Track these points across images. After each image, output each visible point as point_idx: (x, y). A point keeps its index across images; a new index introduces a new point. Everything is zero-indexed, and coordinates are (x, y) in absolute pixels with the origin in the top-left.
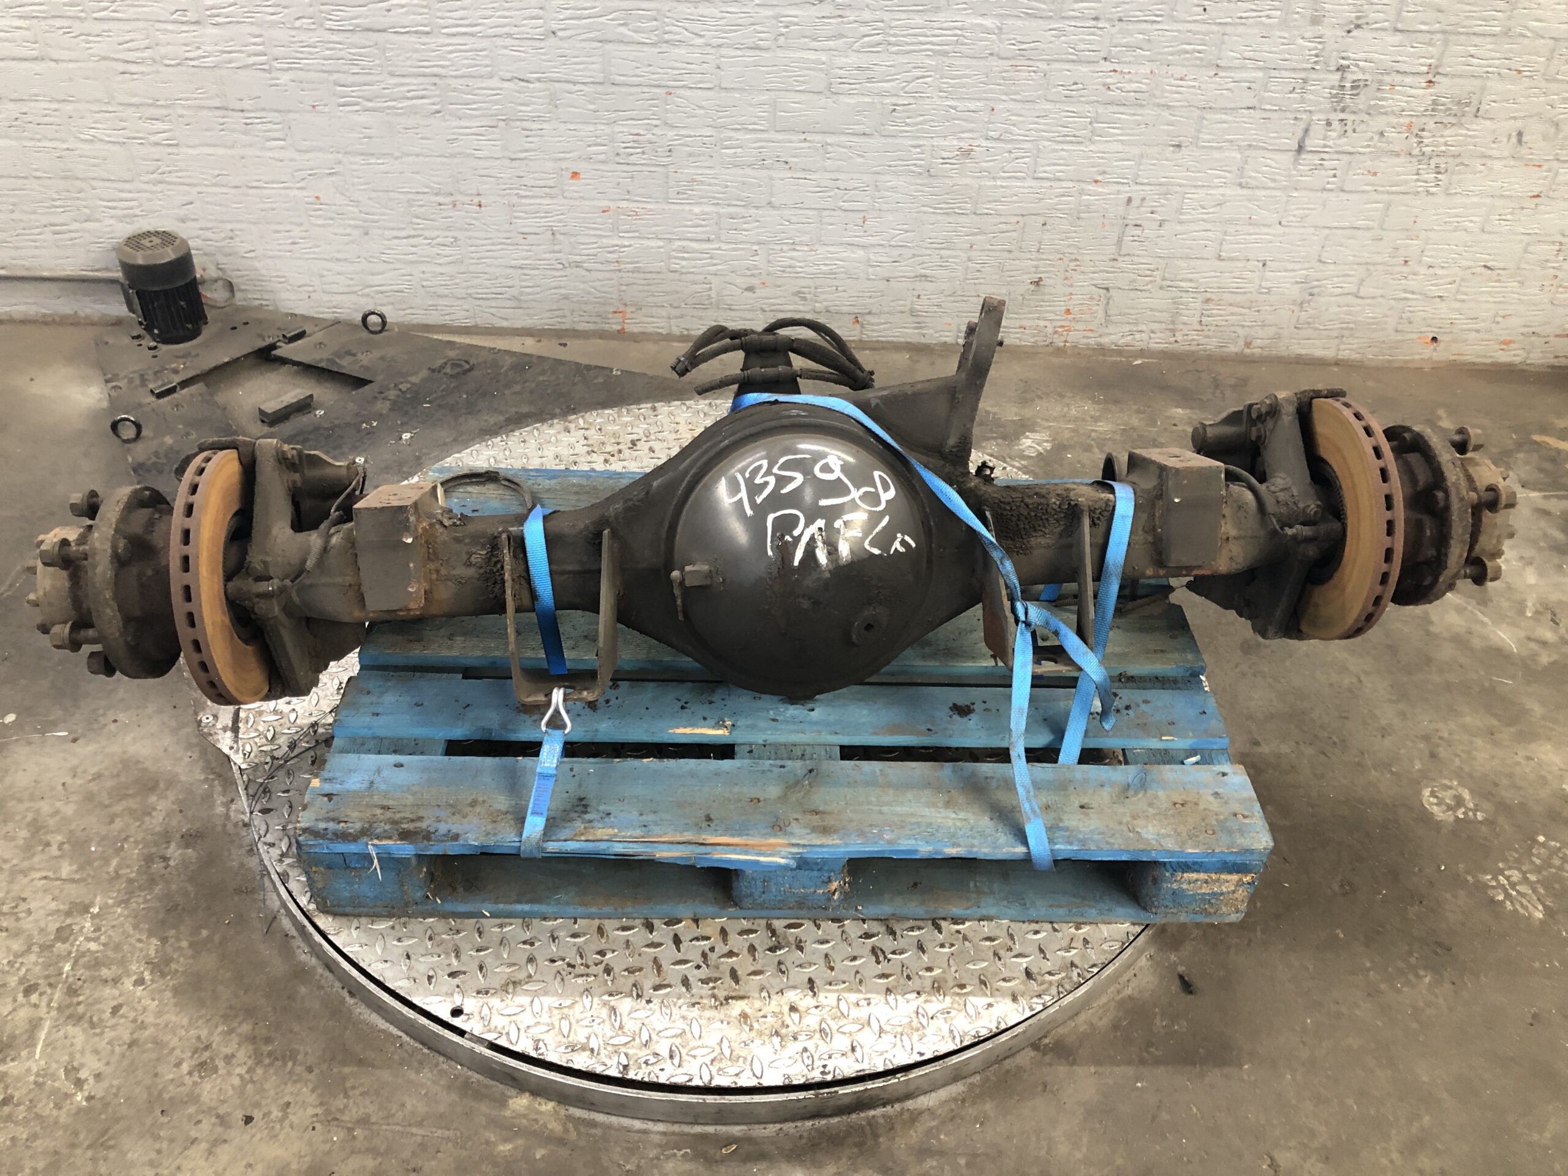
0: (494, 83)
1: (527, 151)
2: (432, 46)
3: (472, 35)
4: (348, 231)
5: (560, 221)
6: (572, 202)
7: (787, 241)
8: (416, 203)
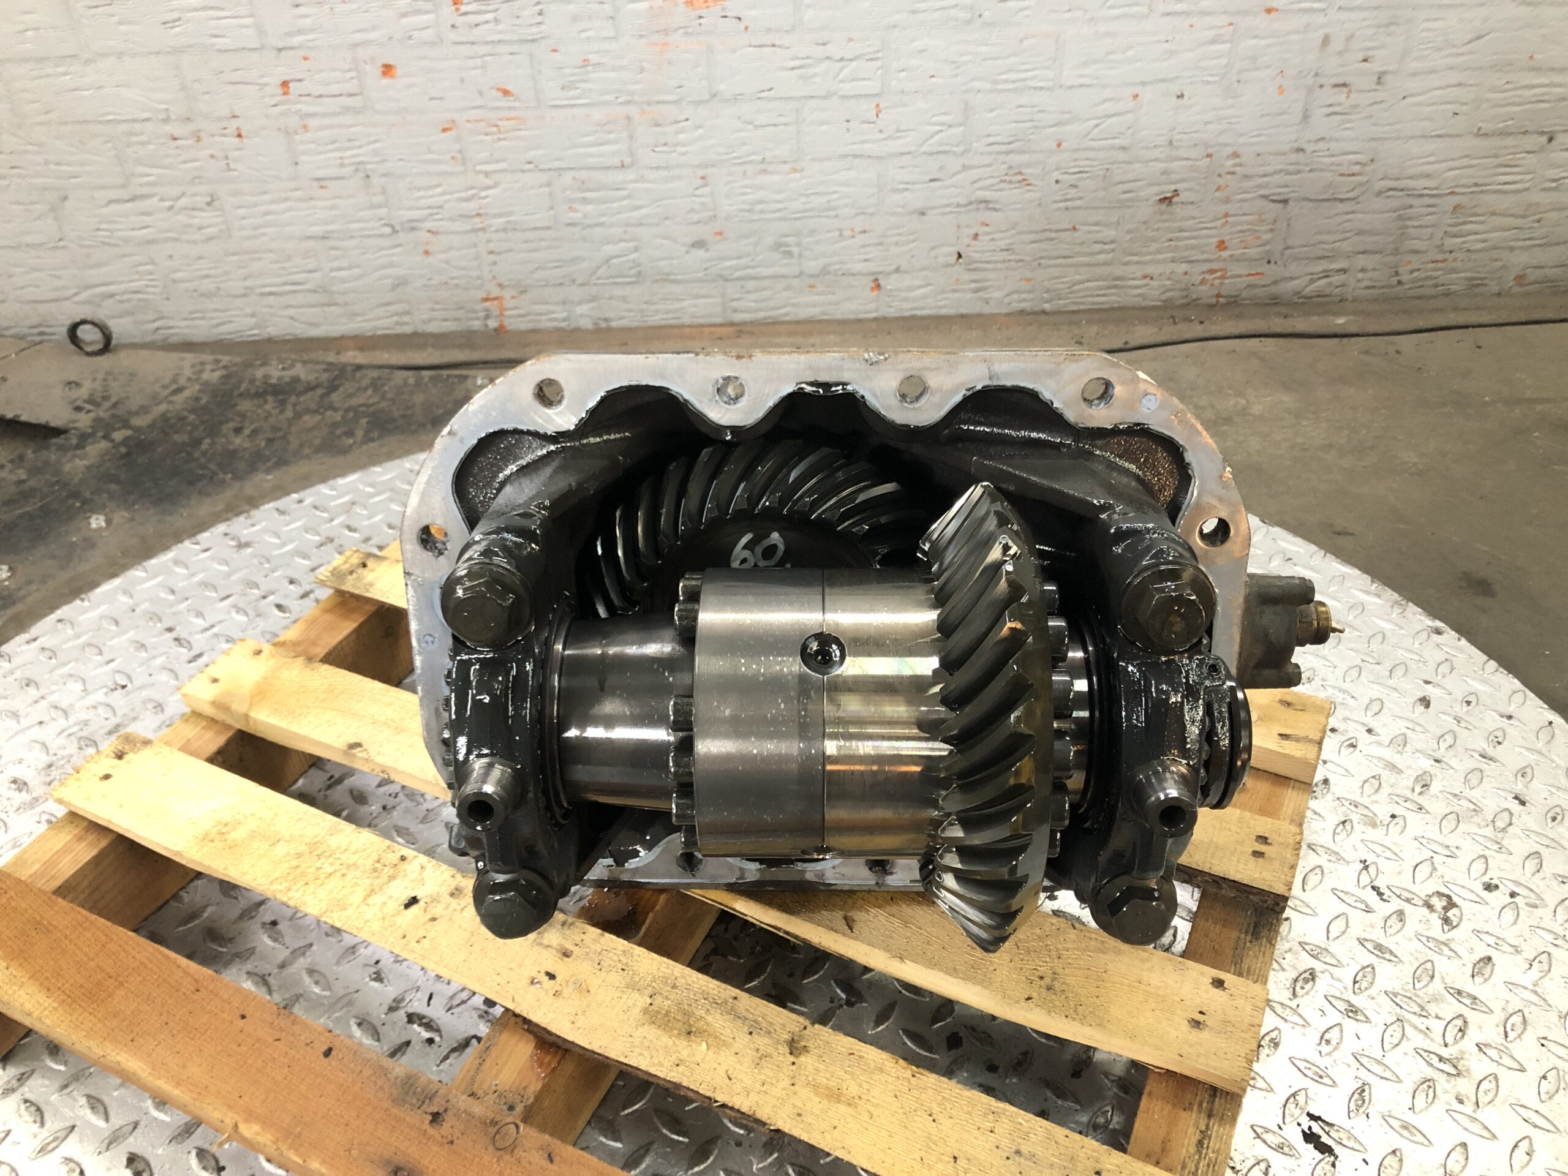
5: (375, 153)
6: (391, 119)
7: (753, 157)
8: (134, 139)
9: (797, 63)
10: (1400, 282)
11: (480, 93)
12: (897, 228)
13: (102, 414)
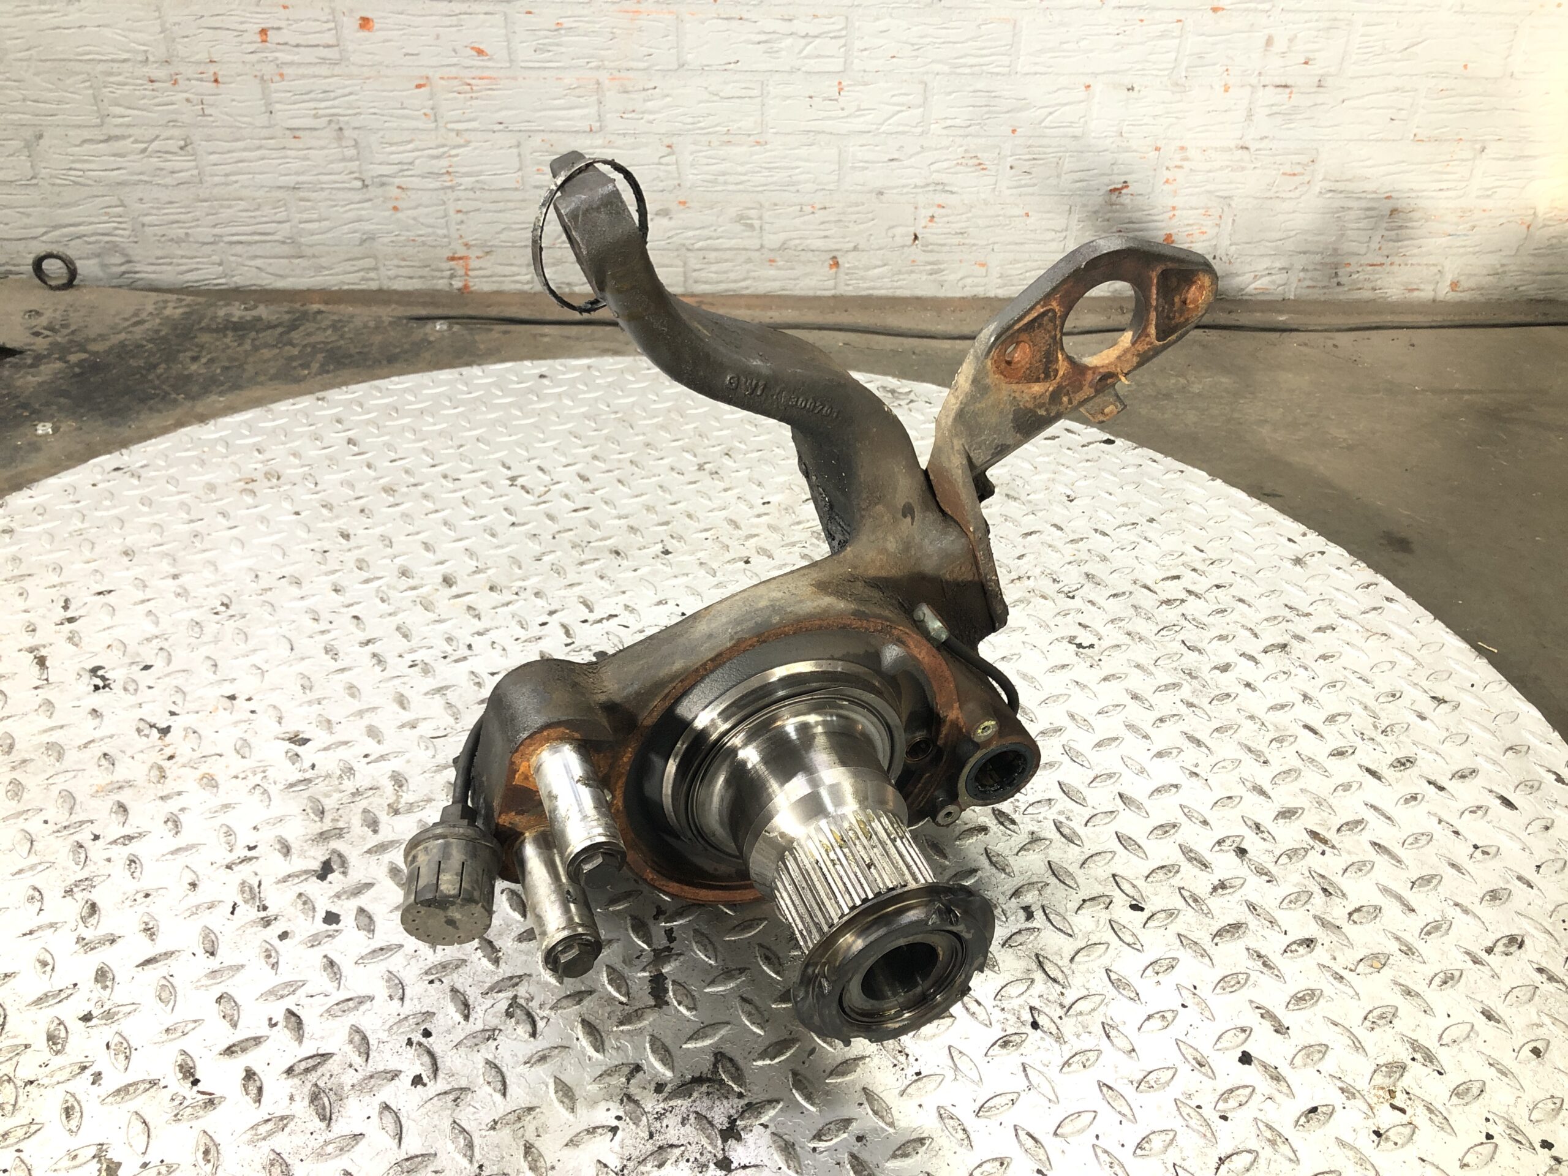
5: (349, 106)
6: (366, 72)
7: (718, 129)
8: (112, 79)
9: (763, 37)
10: (1339, 284)
11: (454, 50)
12: (857, 205)
13: (59, 340)
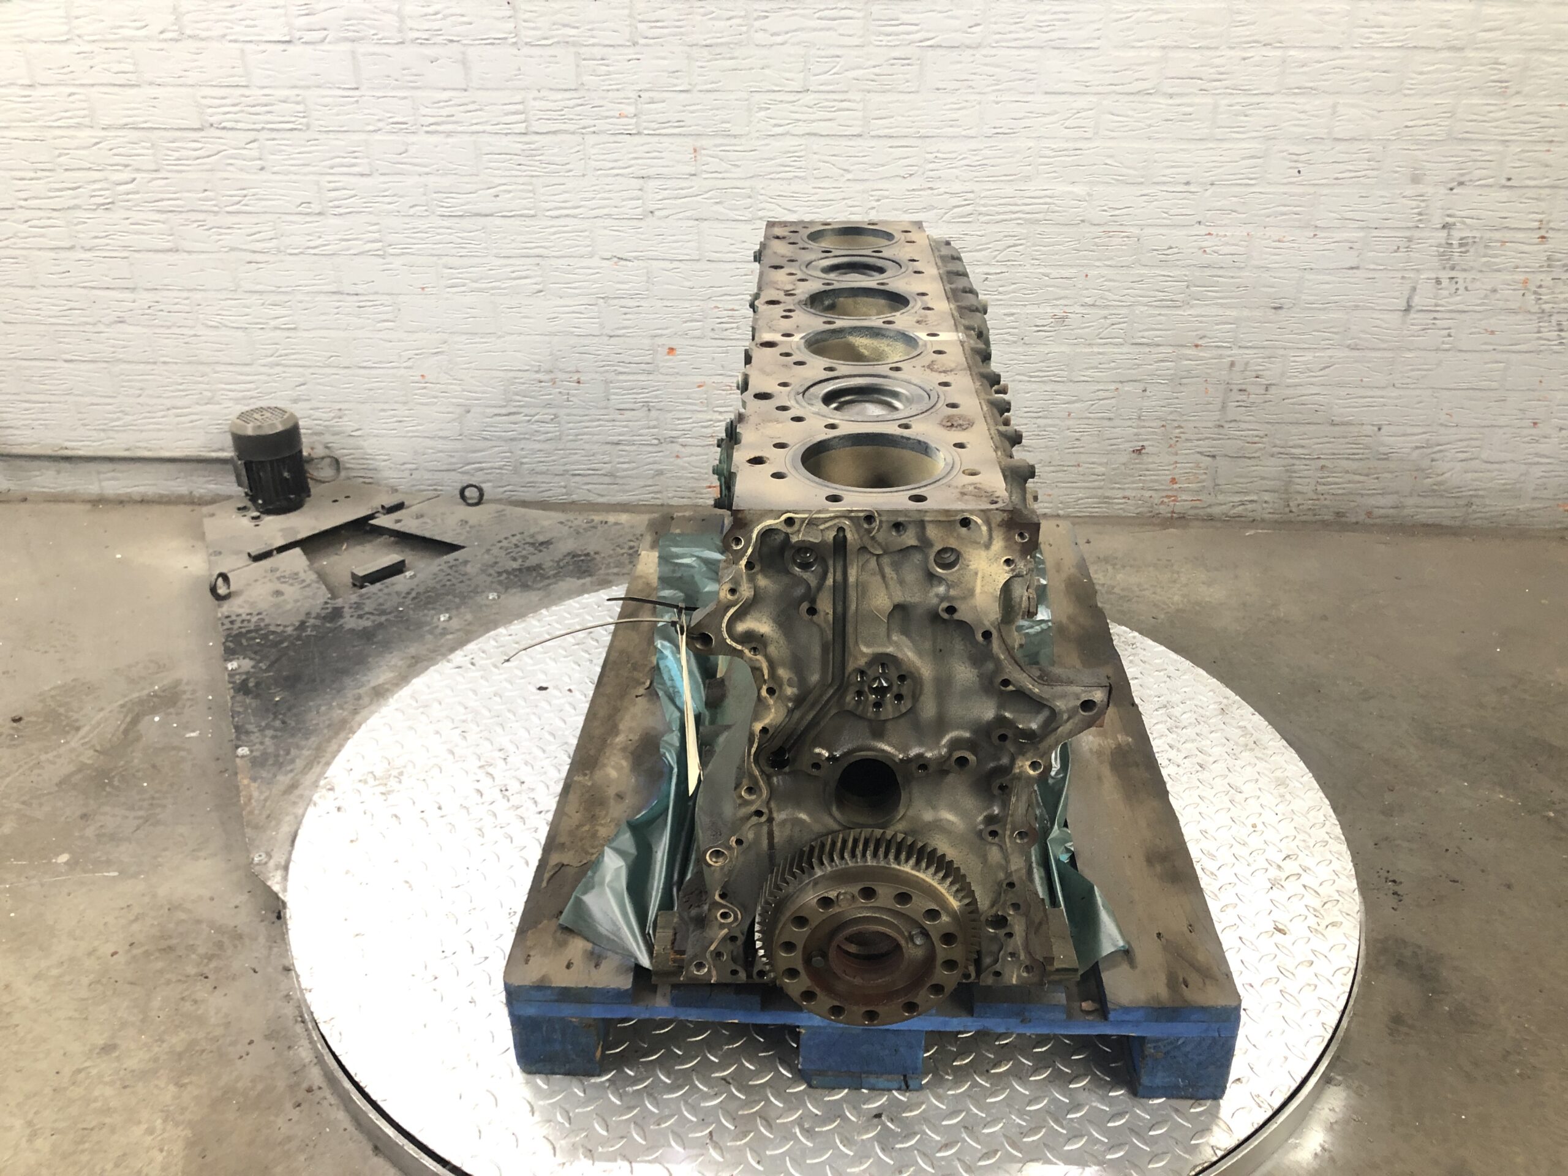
0: (595, 262)
1: (624, 328)
2: (536, 229)
3: (574, 217)
4: (450, 410)
5: (656, 397)
6: (668, 378)
8: (517, 381)
10: (1291, 512)
